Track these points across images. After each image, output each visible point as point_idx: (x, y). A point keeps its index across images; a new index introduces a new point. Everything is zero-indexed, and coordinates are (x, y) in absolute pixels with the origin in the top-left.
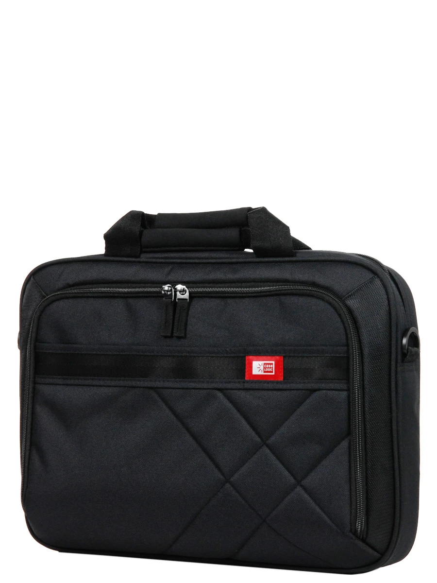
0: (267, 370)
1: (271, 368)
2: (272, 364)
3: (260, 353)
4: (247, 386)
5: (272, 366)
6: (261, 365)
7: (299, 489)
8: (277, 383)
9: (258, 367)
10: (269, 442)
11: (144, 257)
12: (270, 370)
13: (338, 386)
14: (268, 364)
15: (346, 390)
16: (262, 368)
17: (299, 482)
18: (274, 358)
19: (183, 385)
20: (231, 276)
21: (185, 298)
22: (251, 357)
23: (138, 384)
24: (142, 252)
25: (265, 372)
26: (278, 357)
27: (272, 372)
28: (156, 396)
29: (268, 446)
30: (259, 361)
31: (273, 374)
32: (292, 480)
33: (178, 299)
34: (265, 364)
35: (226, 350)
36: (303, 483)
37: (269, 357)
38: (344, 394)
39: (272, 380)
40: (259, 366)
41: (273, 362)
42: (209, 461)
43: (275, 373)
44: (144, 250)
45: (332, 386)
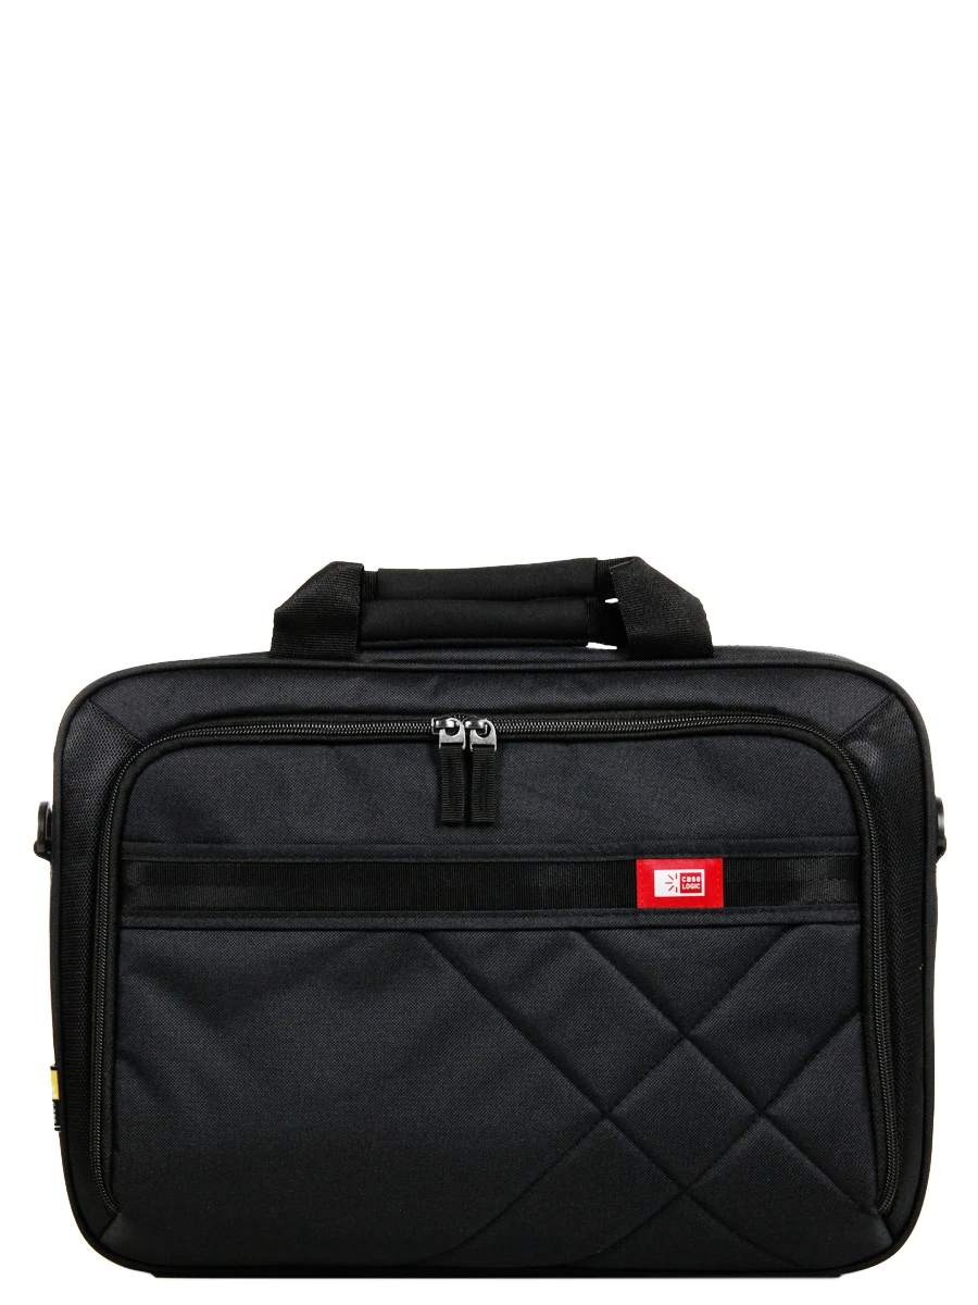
0: (688, 887)
1: (696, 882)
2: (699, 875)
3: (671, 853)
4: (643, 920)
5: (698, 878)
6: (674, 877)
7: (763, 1125)
8: (714, 912)
9: (666, 882)
10: (698, 1031)
11: (366, 659)
12: (696, 886)
13: (842, 915)
14: (691, 875)
15: (856, 923)
16: (677, 883)
17: (762, 1111)
18: (703, 861)
19: (499, 922)
20: (582, 698)
21: (488, 742)
22: (648, 862)
23: (390, 922)
24: (361, 649)
25: (682, 891)
26: (711, 861)
27: (700, 891)
28: (428, 946)
29: (695, 1041)
30: (669, 868)
31: (703, 894)
32: (749, 1108)
33: (474, 746)
34: (682, 875)
35: (591, 849)
36: (772, 1111)
37: (692, 862)
38: (853, 930)
39: (701, 907)
40: (670, 880)
41: (702, 871)
42: (560, 1078)
43: (706, 892)
44: (364, 644)
45: (829, 916)
